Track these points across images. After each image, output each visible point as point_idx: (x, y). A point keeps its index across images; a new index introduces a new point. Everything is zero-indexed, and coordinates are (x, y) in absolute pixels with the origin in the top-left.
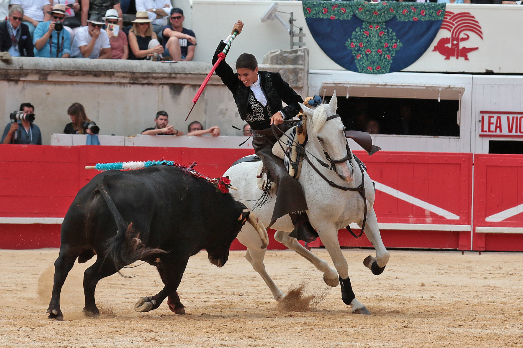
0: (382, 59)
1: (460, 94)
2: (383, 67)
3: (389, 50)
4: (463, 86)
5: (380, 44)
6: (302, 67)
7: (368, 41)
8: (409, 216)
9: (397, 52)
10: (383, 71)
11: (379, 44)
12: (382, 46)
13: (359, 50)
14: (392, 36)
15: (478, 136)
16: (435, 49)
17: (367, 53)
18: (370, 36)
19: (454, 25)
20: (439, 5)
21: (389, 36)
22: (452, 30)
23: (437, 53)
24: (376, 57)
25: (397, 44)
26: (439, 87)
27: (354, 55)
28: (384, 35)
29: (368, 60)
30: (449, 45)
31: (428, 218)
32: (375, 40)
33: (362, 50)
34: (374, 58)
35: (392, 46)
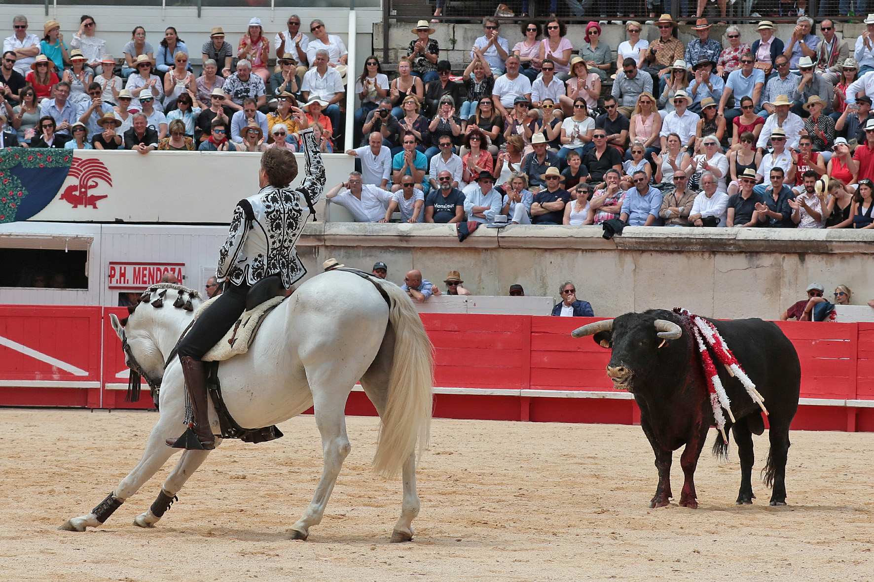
0: (6, 208)
1: (88, 245)
2: (8, 216)
3: (13, 199)
4: (92, 235)
5: (4, 192)
8: (36, 373)
9: (22, 200)
10: (8, 220)
12: (6, 194)
14: (17, 184)
15: (107, 287)
16: (62, 197)
19: (82, 172)
20: (66, 151)
21: (14, 184)
22: (80, 177)
23: (64, 201)
25: (22, 192)
26: (66, 237)
28: (8, 183)
30: (77, 193)
31: (55, 374)
35: (17, 194)
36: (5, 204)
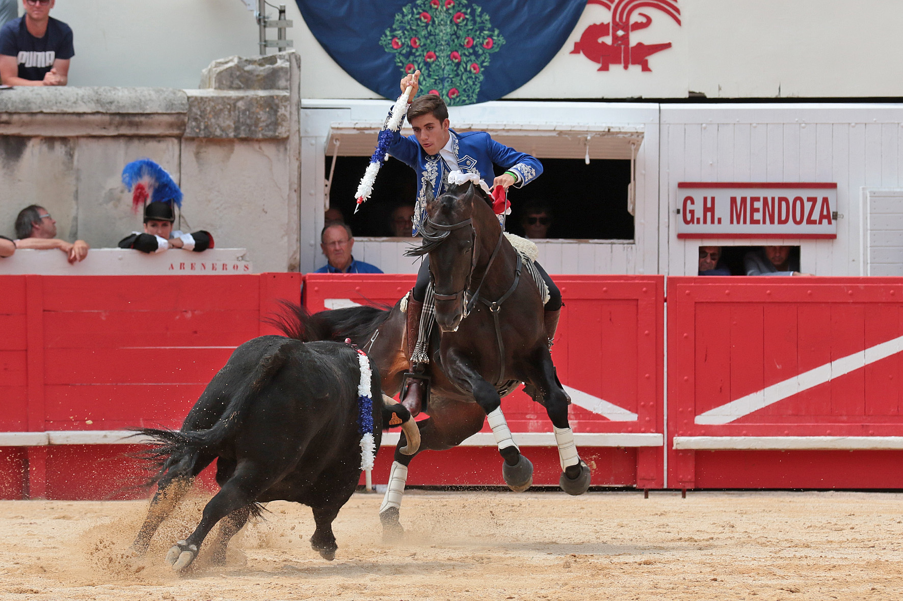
0: (460, 73)
1: (633, 147)
2: (464, 90)
3: (475, 53)
4: (640, 128)
5: (456, 40)
6: (285, 93)
7: (430, 34)
8: (528, 417)
9: (493, 56)
10: (464, 98)
11: (453, 41)
12: (460, 45)
13: (410, 54)
14: (483, 22)
15: (674, 236)
16: (577, 49)
17: (428, 60)
18: (434, 22)
21: (474, 22)
22: (613, 6)
23: (581, 57)
24: (447, 68)
25: (493, 40)
26: (587, 132)
27: (400, 64)
28: (463, 20)
29: (429, 76)
30: (608, 40)
32: (444, 31)
33: (418, 54)
34: (443, 70)
35: (482, 44)
36: (458, 65)
